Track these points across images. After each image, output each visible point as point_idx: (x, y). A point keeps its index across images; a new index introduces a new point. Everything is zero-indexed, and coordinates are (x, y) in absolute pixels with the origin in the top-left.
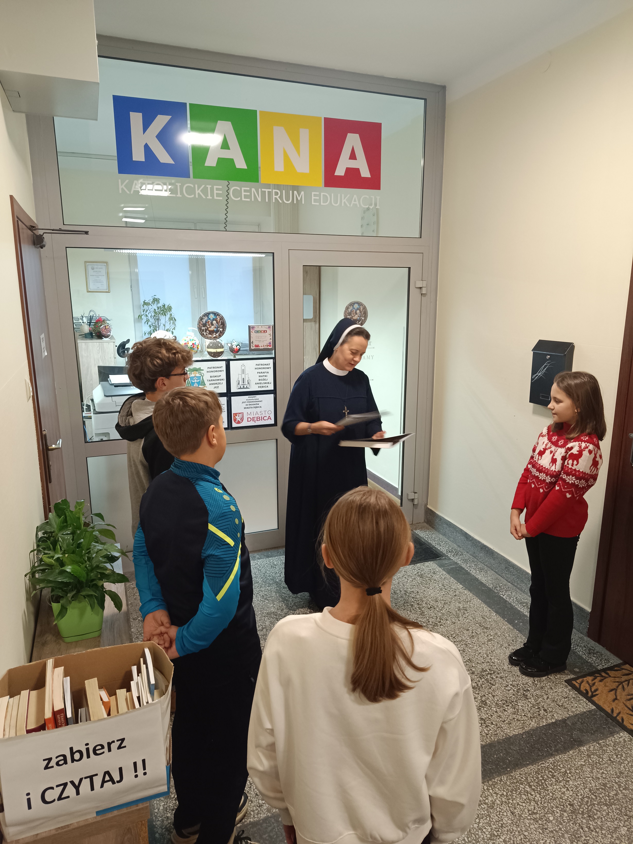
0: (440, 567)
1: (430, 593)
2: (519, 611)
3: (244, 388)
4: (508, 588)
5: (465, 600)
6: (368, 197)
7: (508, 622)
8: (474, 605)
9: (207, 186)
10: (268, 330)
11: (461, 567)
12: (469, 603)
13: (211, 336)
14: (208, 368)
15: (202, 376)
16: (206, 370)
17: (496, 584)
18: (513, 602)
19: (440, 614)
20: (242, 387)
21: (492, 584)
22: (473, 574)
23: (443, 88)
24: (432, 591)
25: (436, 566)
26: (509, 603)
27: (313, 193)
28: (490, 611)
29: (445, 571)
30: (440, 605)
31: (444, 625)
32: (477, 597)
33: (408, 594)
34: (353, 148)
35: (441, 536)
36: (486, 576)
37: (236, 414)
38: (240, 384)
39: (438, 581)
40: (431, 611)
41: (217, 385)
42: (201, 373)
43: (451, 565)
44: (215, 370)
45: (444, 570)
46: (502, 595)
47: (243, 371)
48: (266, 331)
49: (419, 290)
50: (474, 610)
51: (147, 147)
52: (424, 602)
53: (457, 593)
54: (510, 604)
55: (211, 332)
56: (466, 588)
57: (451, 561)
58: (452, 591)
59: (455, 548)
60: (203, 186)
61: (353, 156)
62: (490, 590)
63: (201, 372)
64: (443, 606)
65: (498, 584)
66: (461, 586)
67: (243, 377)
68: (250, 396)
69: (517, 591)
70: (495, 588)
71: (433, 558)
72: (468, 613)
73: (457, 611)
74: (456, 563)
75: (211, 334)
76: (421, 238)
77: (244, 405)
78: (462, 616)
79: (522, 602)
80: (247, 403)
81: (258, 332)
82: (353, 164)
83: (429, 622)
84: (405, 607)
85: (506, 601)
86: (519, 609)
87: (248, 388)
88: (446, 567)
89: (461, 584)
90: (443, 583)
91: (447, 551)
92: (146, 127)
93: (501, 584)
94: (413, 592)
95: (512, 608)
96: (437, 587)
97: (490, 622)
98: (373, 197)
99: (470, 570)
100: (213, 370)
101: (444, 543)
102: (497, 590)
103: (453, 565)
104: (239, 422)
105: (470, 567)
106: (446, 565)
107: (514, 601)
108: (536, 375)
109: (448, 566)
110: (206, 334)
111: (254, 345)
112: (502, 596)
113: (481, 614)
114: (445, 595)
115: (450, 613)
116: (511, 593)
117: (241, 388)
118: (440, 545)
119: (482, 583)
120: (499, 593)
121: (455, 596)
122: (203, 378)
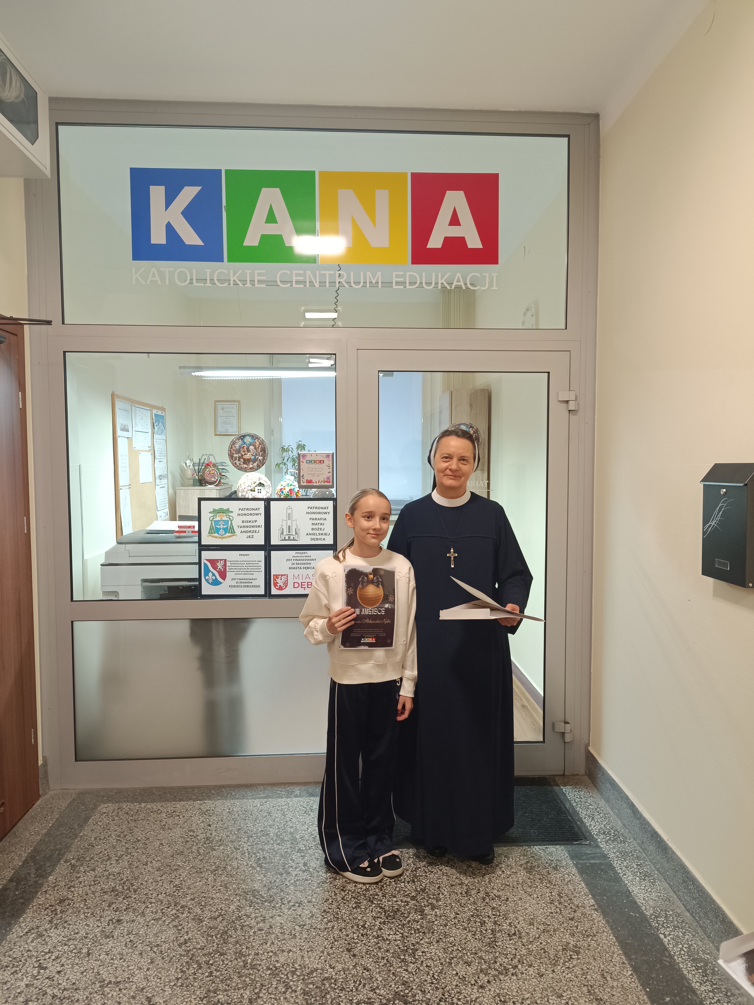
0: (572, 858)
1: (528, 905)
2: (683, 977)
3: (289, 539)
4: (683, 922)
5: (586, 931)
6: (479, 275)
7: (650, 998)
8: (598, 945)
9: (246, 271)
10: (325, 460)
11: (611, 865)
12: (590, 939)
13: (246, 466)
14: (240, 509)
15: (231, 521)
16: (236, 511)
17: (661, 910)
18: (680, 954)
19: (524, 952)
20: (287, 538)
21: (654, 908)
22: (626, 882)
23: (596, 117)
24: (534, 902)
25: (567, 855)
26: (670, 954)
27: (394, 274)
28: (623, 963)
29: (577, 868)
30: (534, 932)
31: (520, 976)
32: (612, 929)
33: (487, 900)
34: (455, 209)
35: (602, 803)
36: (650, 890)
37: (277, 576)
38: (285, 533)
39: (555, 885)
40: (511, 942)
41: (250, 534)
42: (229, 516)
43: (594, 858)
44: (249, 512)
45: (576, 865)
46: (664, 934)
47: (289, 516)
48: (323, 461)
49: (564, 405)
50: (593, 956)
51: (169, 227)
52: (508, 921)
53: (579, 914)
54: (671, 957)
55: (247, 461)
56: (600, 906)
57: (598, 850)
58: (571, 908)
59: (618, 827)
60: (241, 271)
61: (455, 221)
62: (644, 919)
63: (230, 514)
64: (538, 936)
65: (666, 911)
66: (592, 902)
67: (289, 523)
68: (299, 552)
69: (698, 933)
70: (656, 917)
71: (568, 840)
72: (578, 959)
73: (558, 952)
74: (605, 857)
75: (246, 464)
76: (566, 329)
77: (289, 564)
78: (565, 962)
79: (697, 959)
80: (293, 562)
81: (310, 462)
82: (455, 232)
83: (496, 962)
84: (469, 923)
85: (666, 949)
86: (685, 972)
87: (296, 540)
88: (583, 860)
89: (594, 897)
90: (562, 890)
91: (599, 832)
92: (169, 202)
93: (671, 912)
94: (499, 897)
95: (673, 966)
96: (547, 895)
97: (613, 987)
98: (487, 275)
99: (625, 874)
100: (246, 512)
101: (601, 815)
102: (657, 923)
103: (599, 858)
104: (281, 588)
105: (627, 867)
106: (585, 857)
107: (683, 952)
108: (708, 525)
109: (588, 859)
110: (240, 464)
111: (305, 480)
112: (662, 936)
113: (602, 966)
114: (554, 914)
115: (544, 952)
116: (684, 934)
117: (285, 540)
118: (593, 819)
119: (636, 903)
120: (658, 930)
121: (572, 919)
122: (231, 522)
